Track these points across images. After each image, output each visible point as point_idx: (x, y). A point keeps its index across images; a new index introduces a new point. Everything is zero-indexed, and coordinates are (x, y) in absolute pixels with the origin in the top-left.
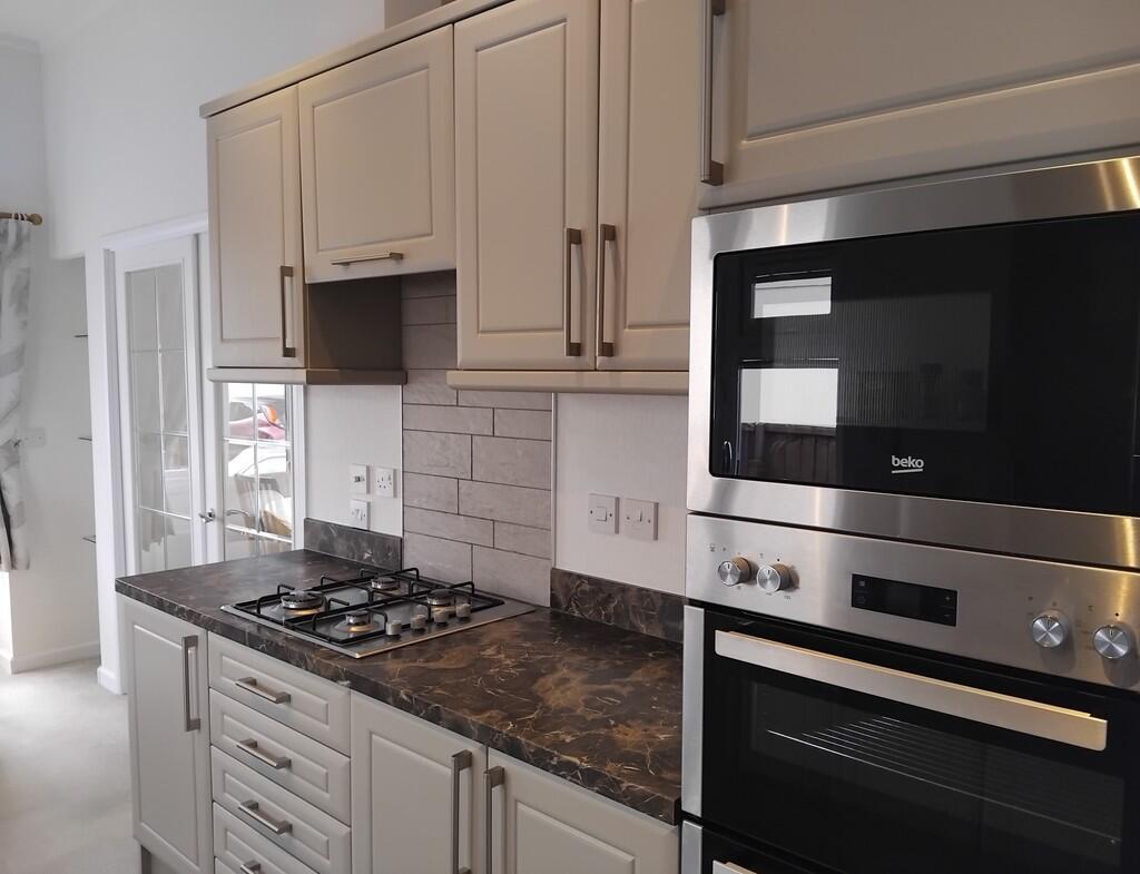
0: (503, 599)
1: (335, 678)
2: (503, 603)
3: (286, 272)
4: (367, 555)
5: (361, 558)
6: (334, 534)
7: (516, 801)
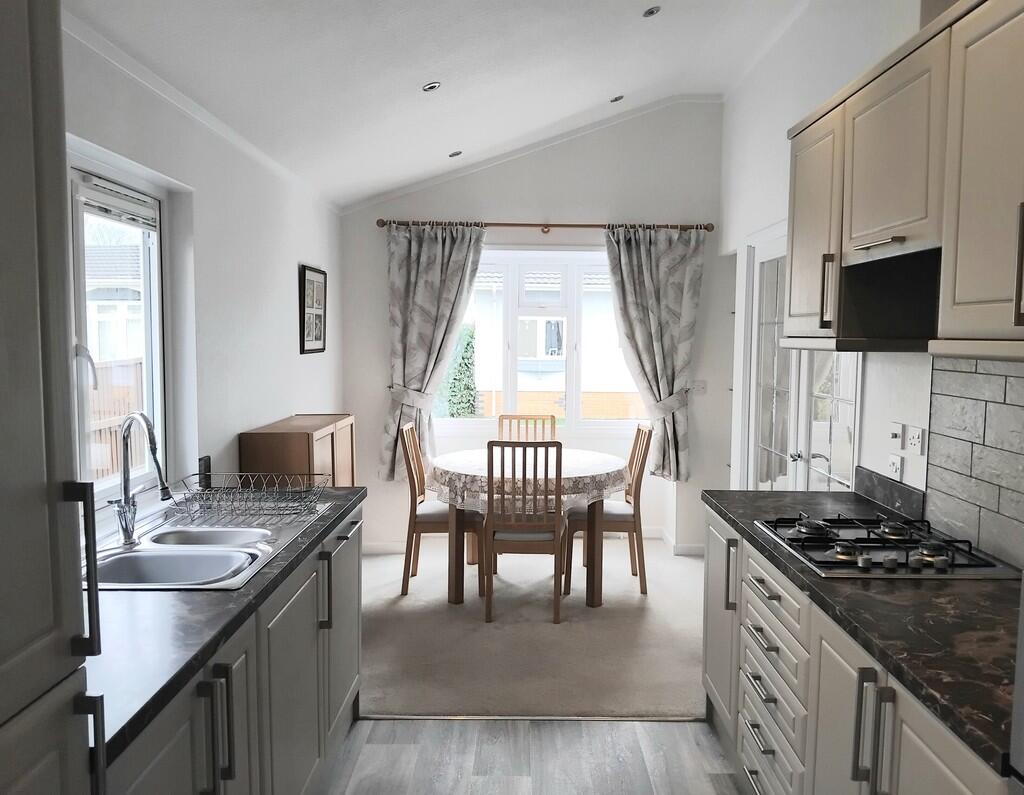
0: (996, 563)
1: (802, 588)
2: (994, 566)
3: (827, 258)
4: (898, 504)
5: (893, 506)
6: (876, 482)
7: (902, 721)
